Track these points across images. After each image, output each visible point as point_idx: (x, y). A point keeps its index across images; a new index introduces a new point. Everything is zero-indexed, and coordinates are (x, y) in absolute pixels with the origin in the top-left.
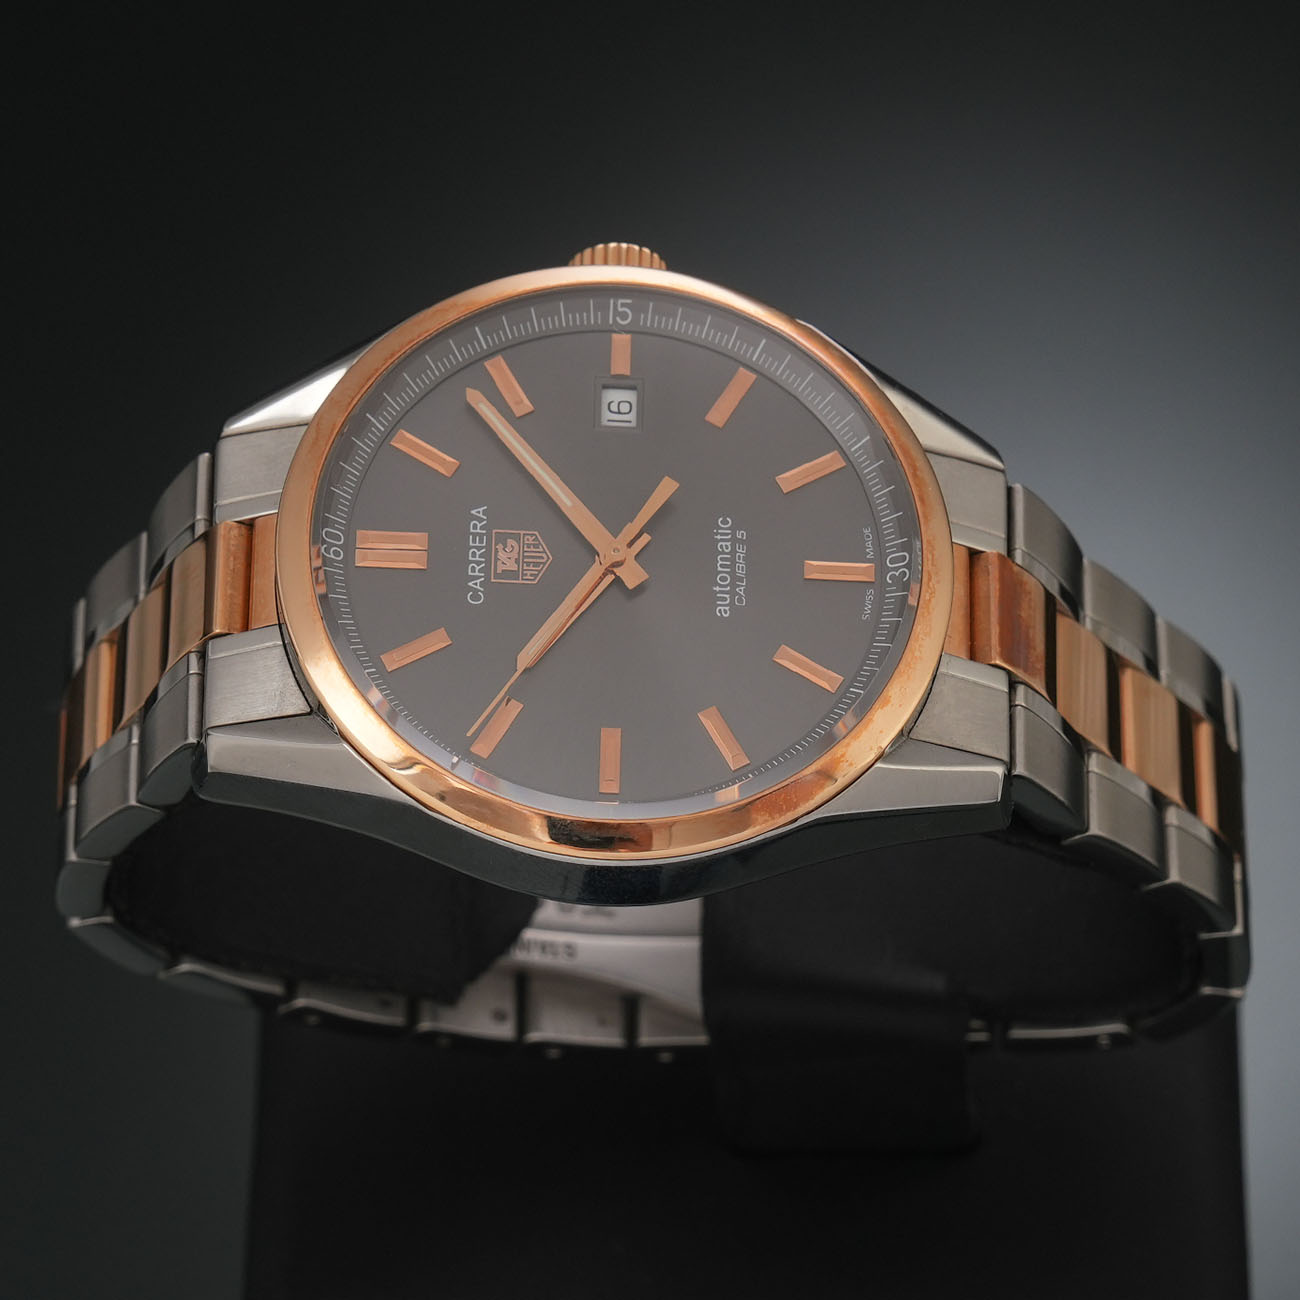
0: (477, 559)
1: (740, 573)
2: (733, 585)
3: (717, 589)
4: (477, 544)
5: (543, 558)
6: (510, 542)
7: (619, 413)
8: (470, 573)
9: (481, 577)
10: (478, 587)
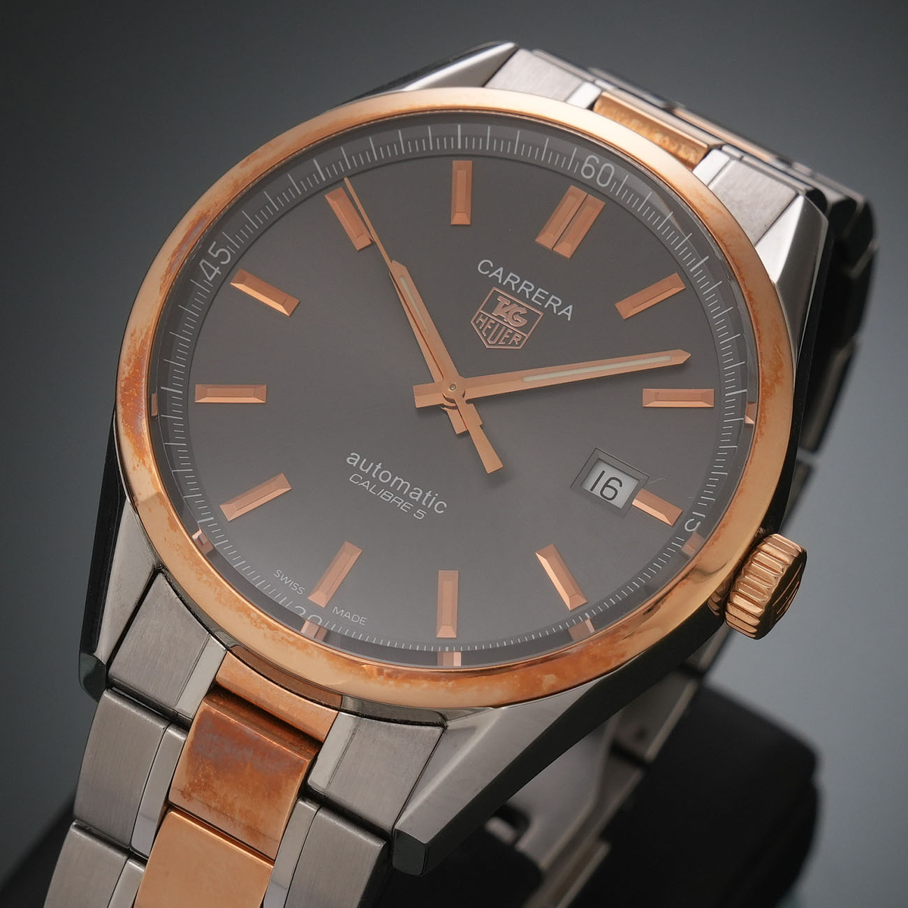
0: (522, 287)
1: (383, 494)
2: (374, 481)
3: (379, 467)
4: (537, 294)
5: (492, 340)
6: (523, 322)
7: (606, 485)
8: (511, 274)
9: (503, 281)
10: (494, 274)
